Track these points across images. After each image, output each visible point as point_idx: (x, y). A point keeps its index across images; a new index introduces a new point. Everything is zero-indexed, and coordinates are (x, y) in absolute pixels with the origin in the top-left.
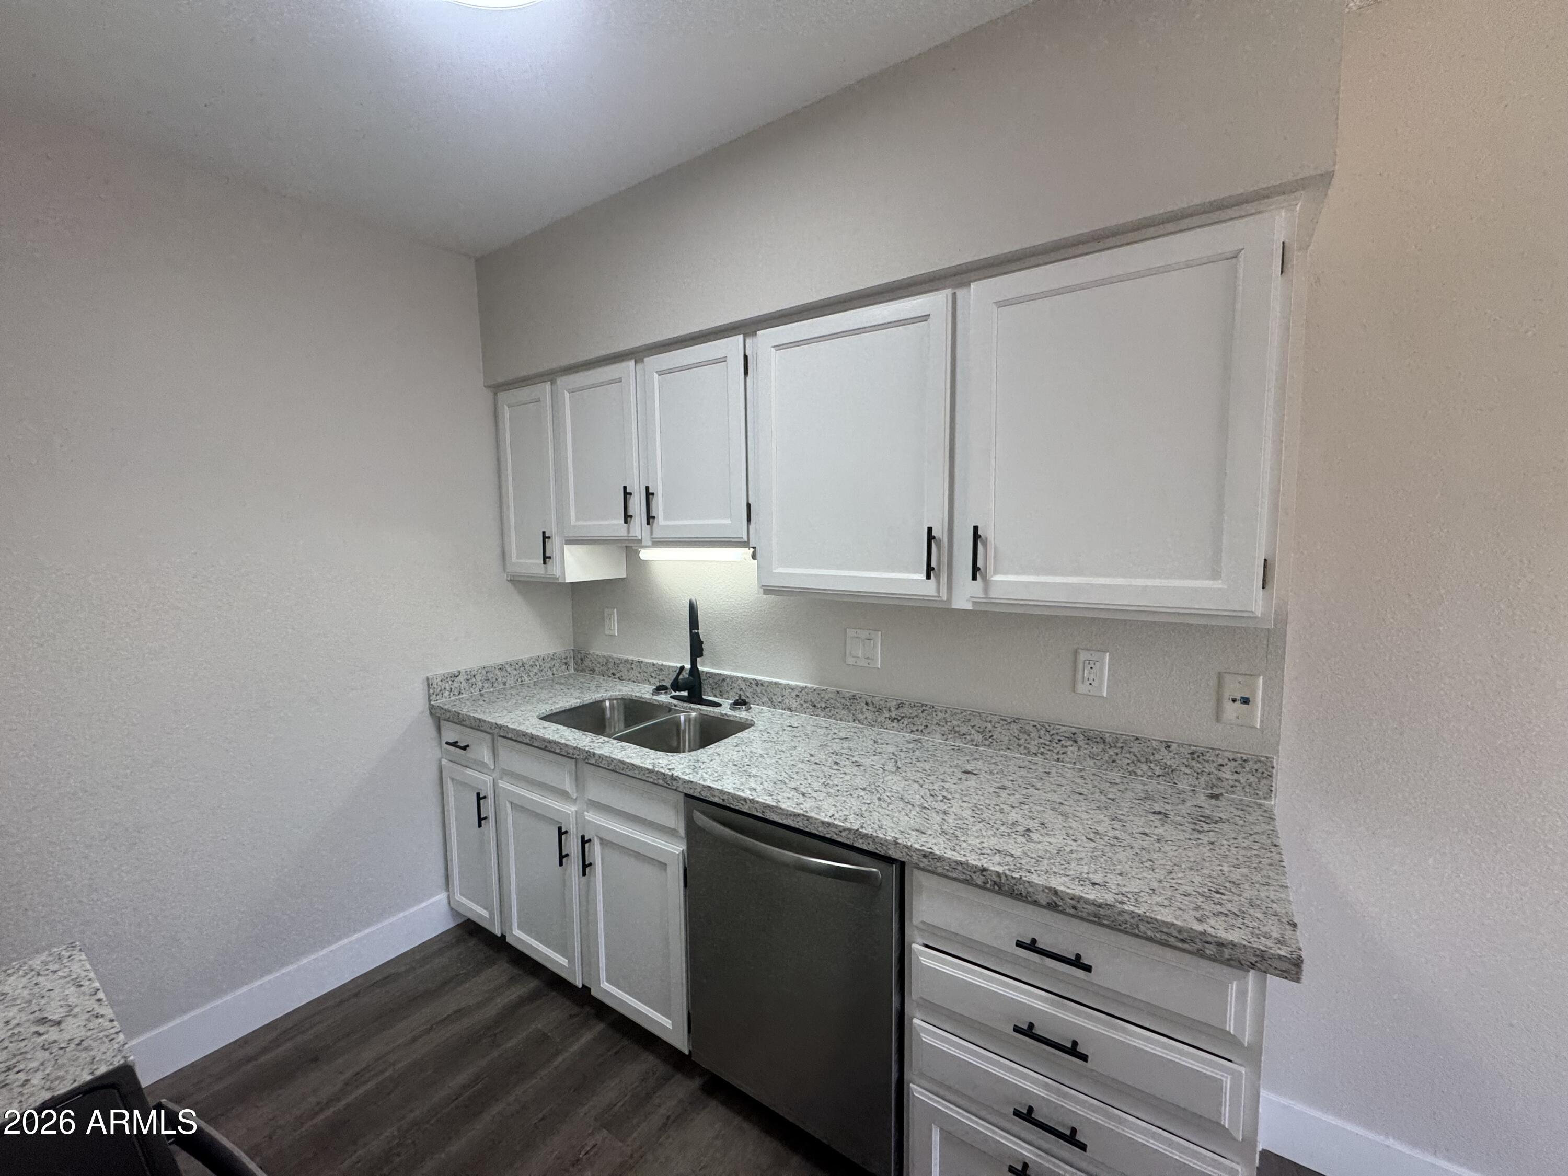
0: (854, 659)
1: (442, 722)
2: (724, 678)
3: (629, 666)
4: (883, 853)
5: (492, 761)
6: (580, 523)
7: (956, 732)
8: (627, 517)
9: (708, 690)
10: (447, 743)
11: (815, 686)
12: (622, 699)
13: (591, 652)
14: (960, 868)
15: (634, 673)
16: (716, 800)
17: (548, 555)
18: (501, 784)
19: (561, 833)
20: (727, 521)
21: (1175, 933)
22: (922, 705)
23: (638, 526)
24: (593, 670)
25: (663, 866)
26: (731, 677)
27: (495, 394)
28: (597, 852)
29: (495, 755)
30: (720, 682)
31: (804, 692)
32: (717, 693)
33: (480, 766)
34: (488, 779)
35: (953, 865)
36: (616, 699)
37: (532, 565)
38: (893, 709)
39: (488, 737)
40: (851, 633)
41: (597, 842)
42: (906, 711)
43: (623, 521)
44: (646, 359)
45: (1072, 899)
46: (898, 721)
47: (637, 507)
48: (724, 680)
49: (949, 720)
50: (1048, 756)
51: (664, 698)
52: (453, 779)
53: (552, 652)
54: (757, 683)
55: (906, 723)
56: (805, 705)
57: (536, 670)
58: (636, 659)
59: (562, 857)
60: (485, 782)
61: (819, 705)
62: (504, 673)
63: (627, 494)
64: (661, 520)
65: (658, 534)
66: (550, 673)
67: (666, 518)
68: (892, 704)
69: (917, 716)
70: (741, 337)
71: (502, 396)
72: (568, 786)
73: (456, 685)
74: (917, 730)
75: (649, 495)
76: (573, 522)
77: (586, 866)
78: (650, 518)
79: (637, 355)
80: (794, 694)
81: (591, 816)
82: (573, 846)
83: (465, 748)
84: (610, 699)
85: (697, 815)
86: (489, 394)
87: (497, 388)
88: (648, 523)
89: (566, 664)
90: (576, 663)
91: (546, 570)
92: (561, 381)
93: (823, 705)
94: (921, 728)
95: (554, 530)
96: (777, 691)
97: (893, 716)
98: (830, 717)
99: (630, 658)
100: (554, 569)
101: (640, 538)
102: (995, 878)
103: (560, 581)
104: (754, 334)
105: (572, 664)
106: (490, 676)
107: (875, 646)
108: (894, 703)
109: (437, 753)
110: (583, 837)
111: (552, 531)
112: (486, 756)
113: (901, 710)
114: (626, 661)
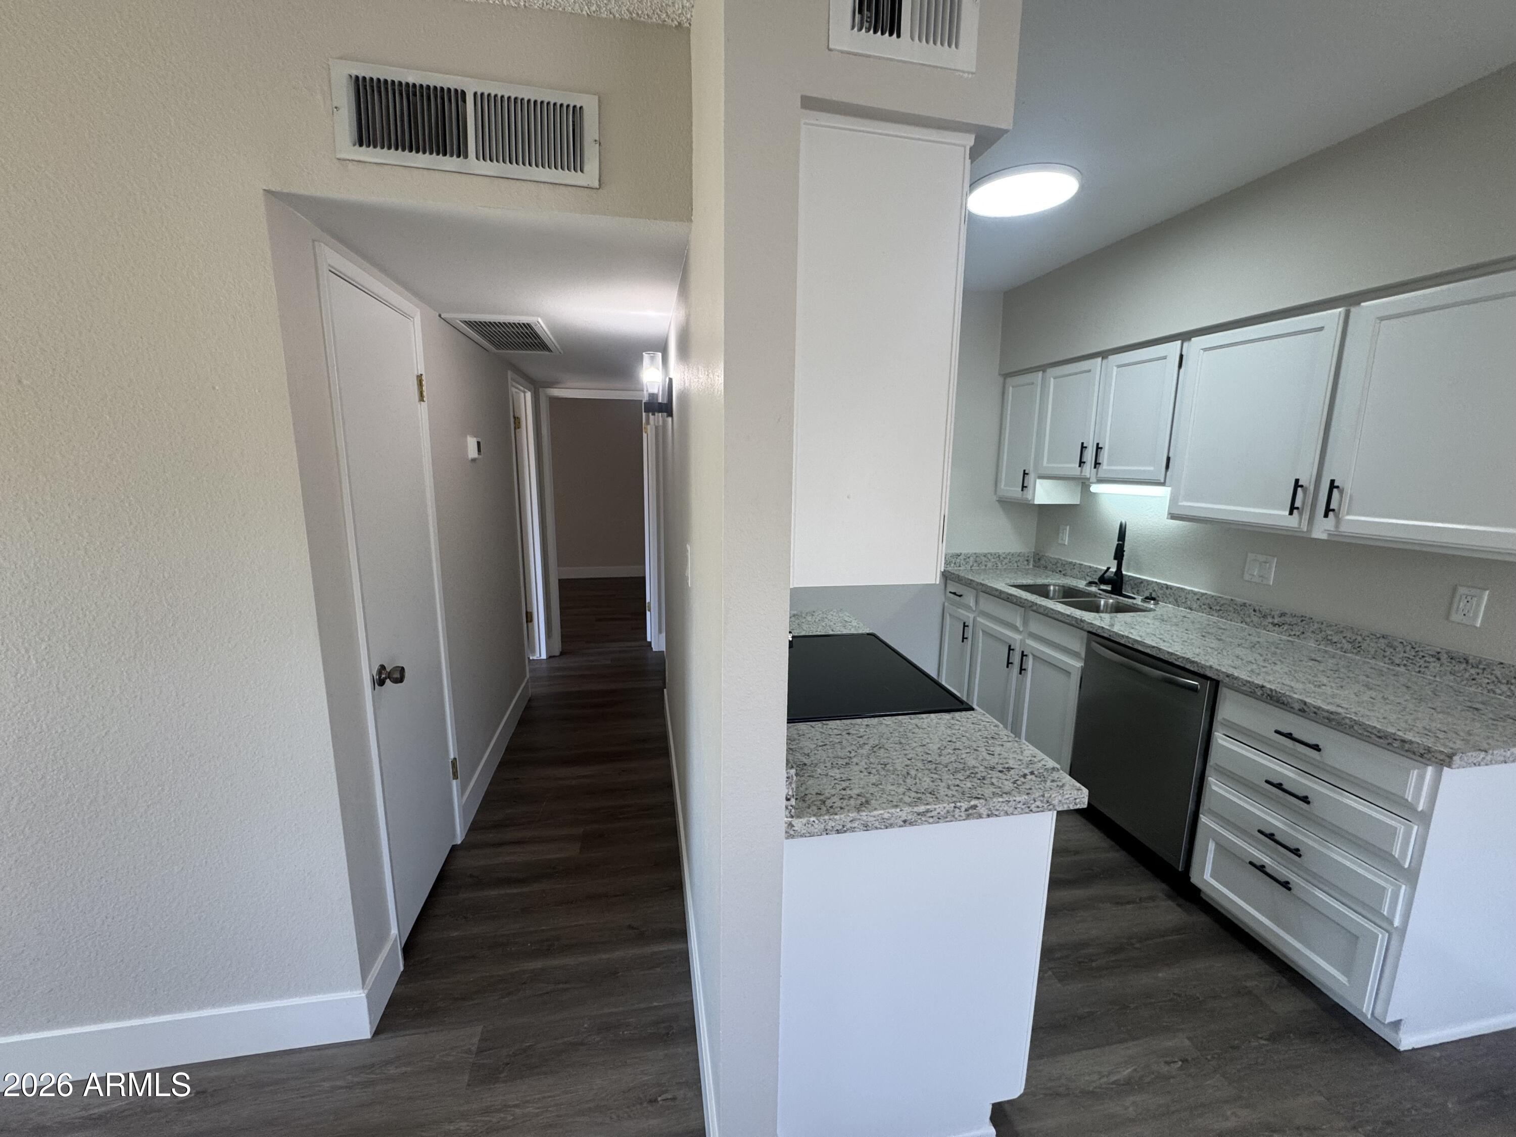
0: (1250, 577)
1: (948, 581)
2: (1142, 581)
3: (1072, 567)
4: (1202, 673)
5: (974, 604)
6: (1050, 465)
7: (1328, 640)
8: (1081, 463)
9: (1129, 589)
10: (950, 592)
11: (1213, 594)
12: (1063, 586)
13: (1046, 555)
14: (1248, 685)
15: (1076, 571)
16: (1105, 635)
17: (1025, 485)
18: (979, 619)
19: (1010, 649)
20: (1152, 468)
21: (1376, 733)
22: (1302, 616)
23: (1088, 470)
24: (1046, 567)
25: (1068, 673)
26: (1147, 581)
27: (1005, 379)
28: (1030, 663)
29: (977, 602)
30: (1138, 584)
31: (1204, 597)
32: (1135, 592)
33: (967, 608)
34: (971, 616)
35: (1245, 682)
36: (1058, 586)
37: (1014, 491)
38: (1276, 617)
39: (975, 591)
40: (1251, 556)
41: (1031, 658)
42: (1288, 619)
43: (1078, 465)
44: (1110, 357)
45: (1314, 708)
46: (1279, 626)
47: (1089, 459)
48: (1142, 582)
49: (1323, 629)
50: (1409, 668)
51: (1093, 589)
52: (950, 615)
53: (1019, 551)
54: (1168, 587)
55: (1285, 628)
56: (1203, 607)
57: (1006, 561)
58: (1078, 562)
59: (1009, 663)
60: (969, 617)
61: (1214, 608)
62: (986, 559)
63: (1083, 448)
64: (1105, 466)
65: (1101, 474)
66: (1016, 565)
67: (1109, 465)
68: (1276, 614)
69: (1296, 624)
70: (1179, 342)
71: (1009, 380)
72: (1019, 623)
73: (958, 561)
74: (1295, 635)
75: (1098, 448)
76: (1045, 464)
77: (1022, 670)
78: (1097, 464)
79: (1104, 355)
80: (1196, 598)
81: (1030, 642)
82: (1016, 659)
83: (960, 596)
84: (1054, 585)
85: (1094, 644)
86: (1001, 379)
87: (1006, 376)
88: (1095, 467)
89: (1027, 560)
90: (1034, 561)
91: (1023, 495)
92: (1051, 372)
93: (1218, 608)
94: (1298, 633)
95: (1032, 469)
96: (1183, 595)
97: (1276, 621)
98: (1222, 618)
99: (1074, 561)
100: (1028, 495)
101: (1088, 476)
102: (1269, 693)
103: (1031, 502)
104: (1190, 339)
105: (1031, 563)
106: (978, 559)
107: (1270, 568)
108: (1278, 612)
109: (943, 599)
110: (1023, 652)
111: (1030, 469)
112: (972, 603)
113: (1283, 618)
114: (1071, 563)
